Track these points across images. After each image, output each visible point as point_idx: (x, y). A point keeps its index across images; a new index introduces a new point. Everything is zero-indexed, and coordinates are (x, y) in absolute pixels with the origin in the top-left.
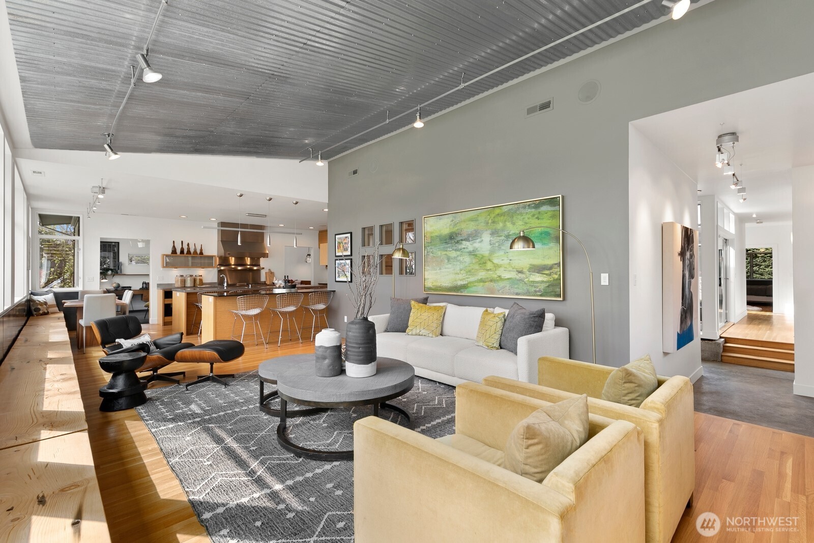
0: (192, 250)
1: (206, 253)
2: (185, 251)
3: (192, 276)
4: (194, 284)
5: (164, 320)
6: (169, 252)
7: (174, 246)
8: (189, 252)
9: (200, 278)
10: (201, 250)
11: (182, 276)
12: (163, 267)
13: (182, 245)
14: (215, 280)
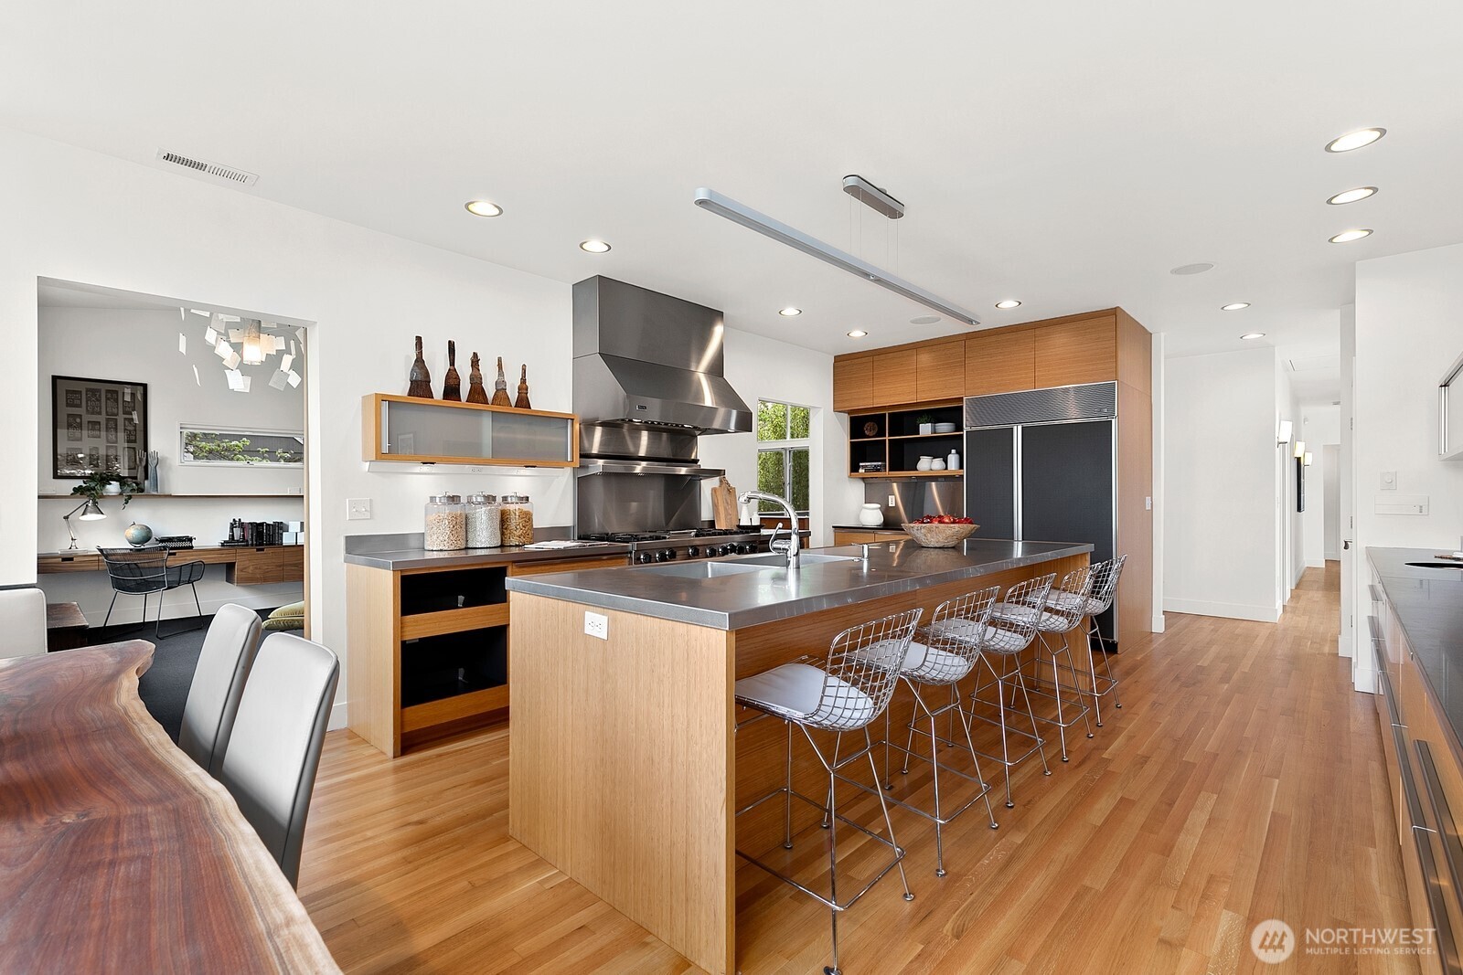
0: (490, 391)
1: (538, 403)
2: (465, 388)
3: (494, 498)
4: (503, 534)
5: (400, 722)
6: (399, 386)
7: (420, 361)
8: (477, 393)
9: (525, 507)
10: (523, 389)
11: (454, 499)
12: (380, 457)
13: (452, 363)
14: (567, 518)
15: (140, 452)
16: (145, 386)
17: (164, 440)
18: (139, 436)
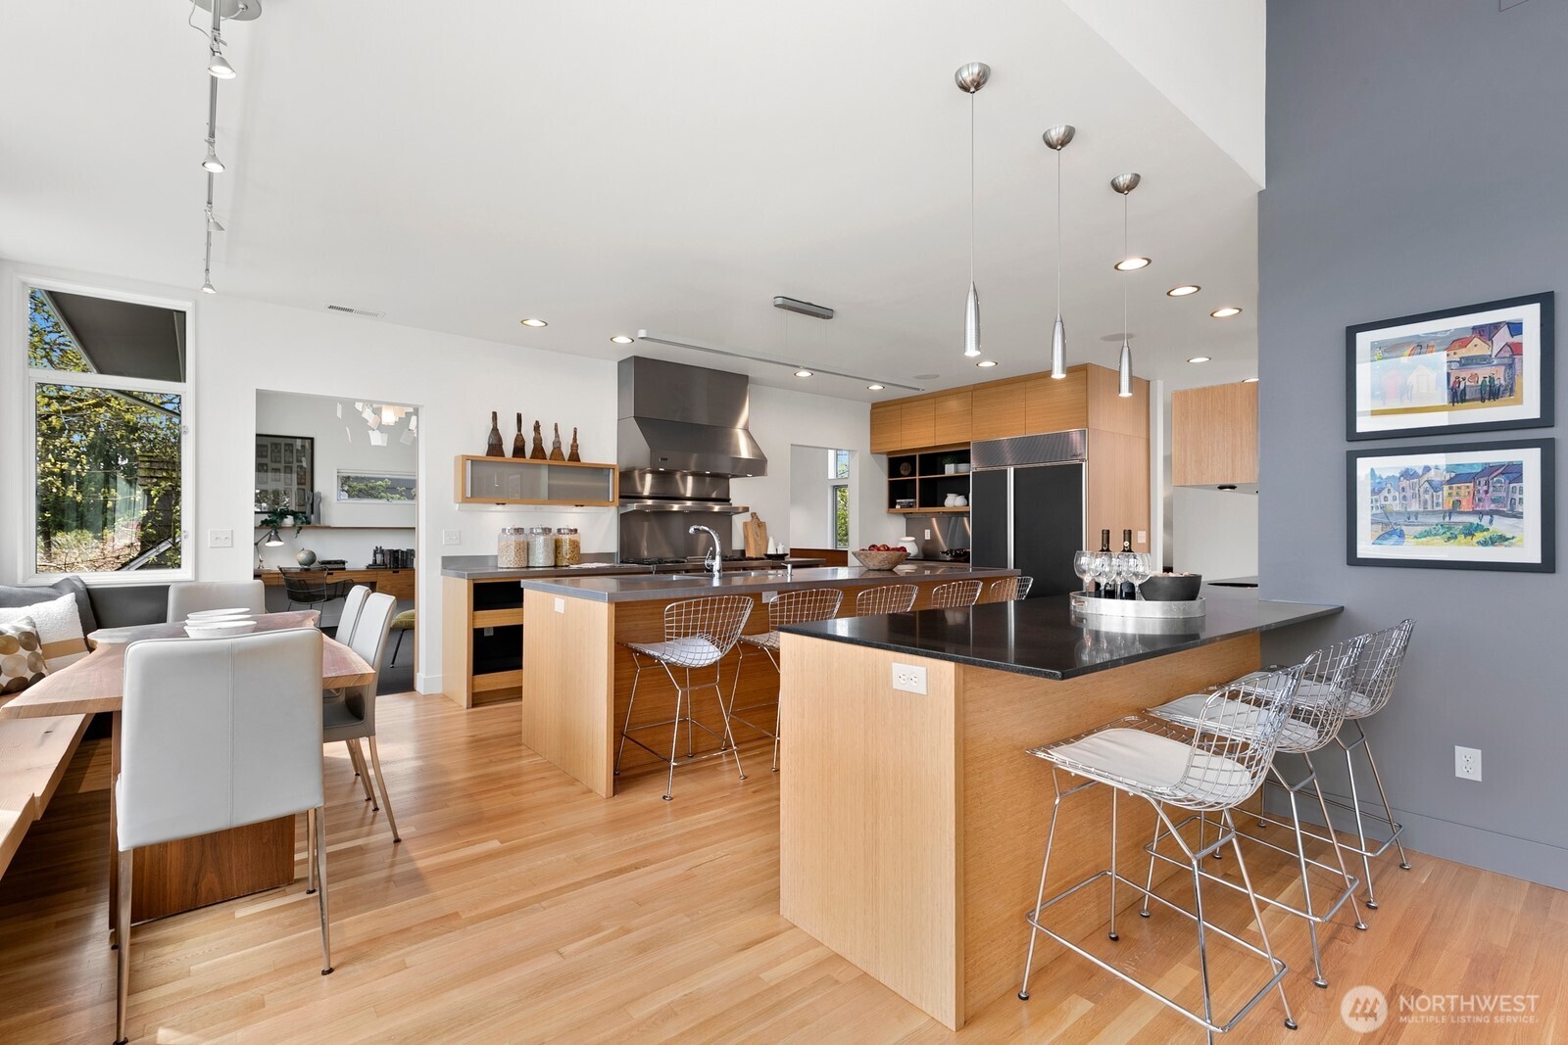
0: (548, 448)
1: (587, 457)
2: (529, 448)
3: (550, 530)
4: (556, 557)
5: (471, 685)
6: (480, 449)
7: (495, 430)
8: (539, 451)
9: (573, 537)
10: (575, 446)
11: (519, 531)
12: (465, 500)
13: (519, 430)
14: (612, 545)
15: (308, 492)
16: (312, 439)
17: (325, 483)
18: (307, 478)
